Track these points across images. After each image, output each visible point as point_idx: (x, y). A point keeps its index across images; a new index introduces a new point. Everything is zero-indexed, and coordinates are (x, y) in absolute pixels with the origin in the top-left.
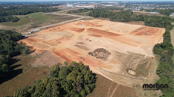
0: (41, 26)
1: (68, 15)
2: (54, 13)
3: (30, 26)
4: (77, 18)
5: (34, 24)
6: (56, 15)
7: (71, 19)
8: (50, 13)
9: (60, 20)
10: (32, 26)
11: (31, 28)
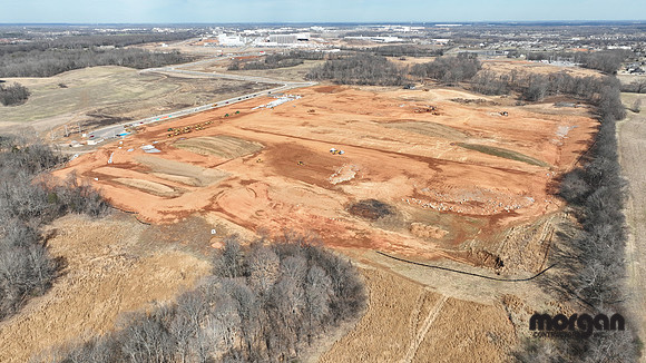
0: (129, 120)
1: (228, 76)
2: (172, 70)
3: (86, 118)
4: (266, 86)
5: (100, 110)
6: (181, 78)
7: (245, 93)
8: (154, 70)
9: (200, 95)
10: (92, 118)
11: (90, 124)
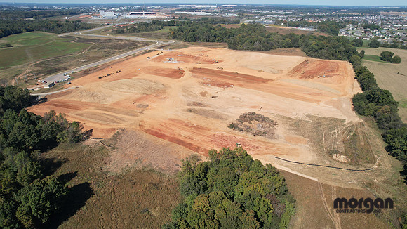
0: (66, 69)
6: (89, 39)
7: (134, 48)
9: (106, 50)
10: (40, 69)
11: (40, 73)
